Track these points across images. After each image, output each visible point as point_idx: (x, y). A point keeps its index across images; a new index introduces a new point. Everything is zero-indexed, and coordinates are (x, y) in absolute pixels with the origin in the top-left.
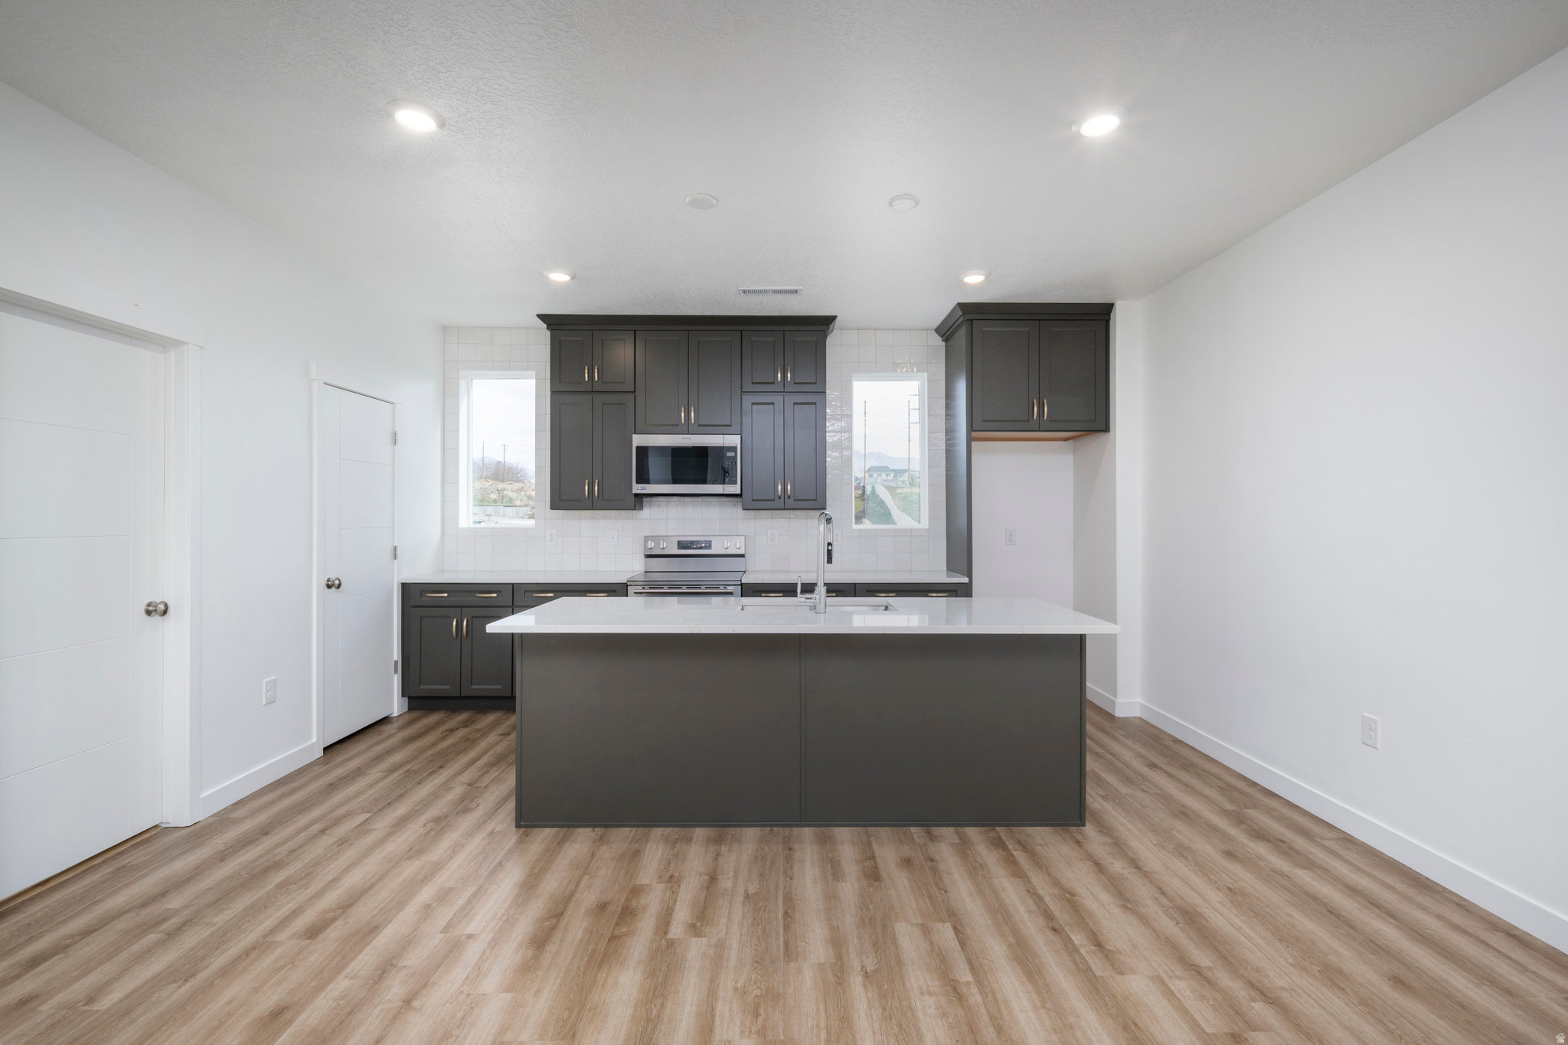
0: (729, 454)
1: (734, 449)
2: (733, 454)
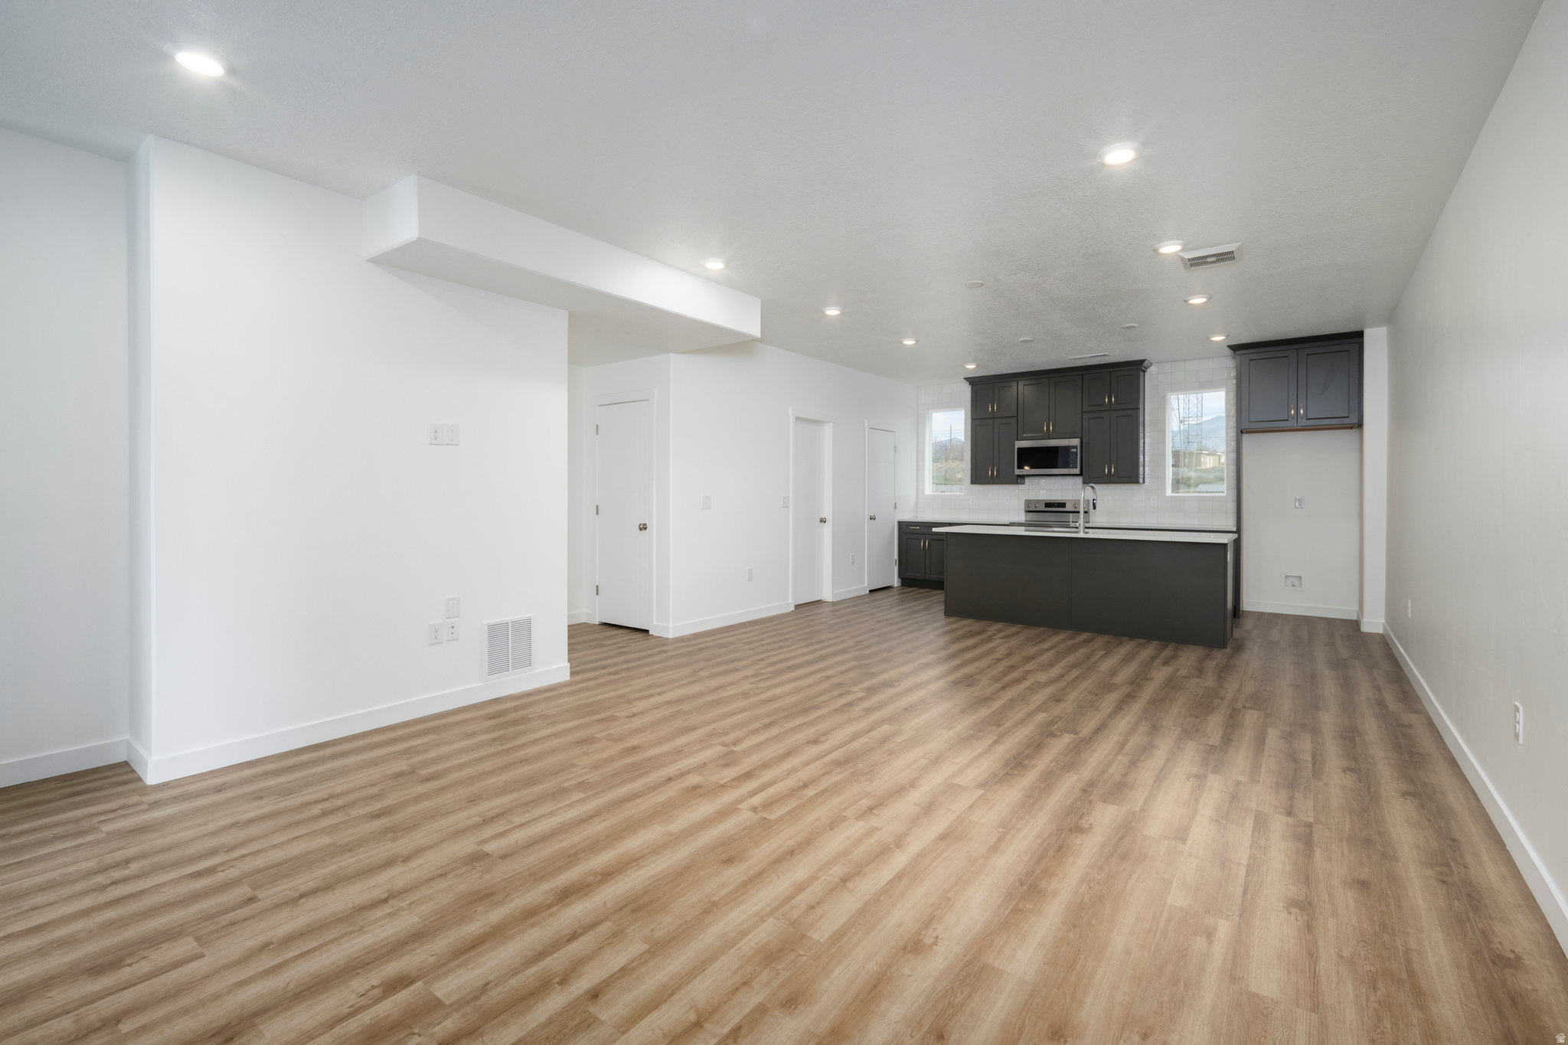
0: (1073, 450)
1: (1076, 447)
2: (1075, 450)
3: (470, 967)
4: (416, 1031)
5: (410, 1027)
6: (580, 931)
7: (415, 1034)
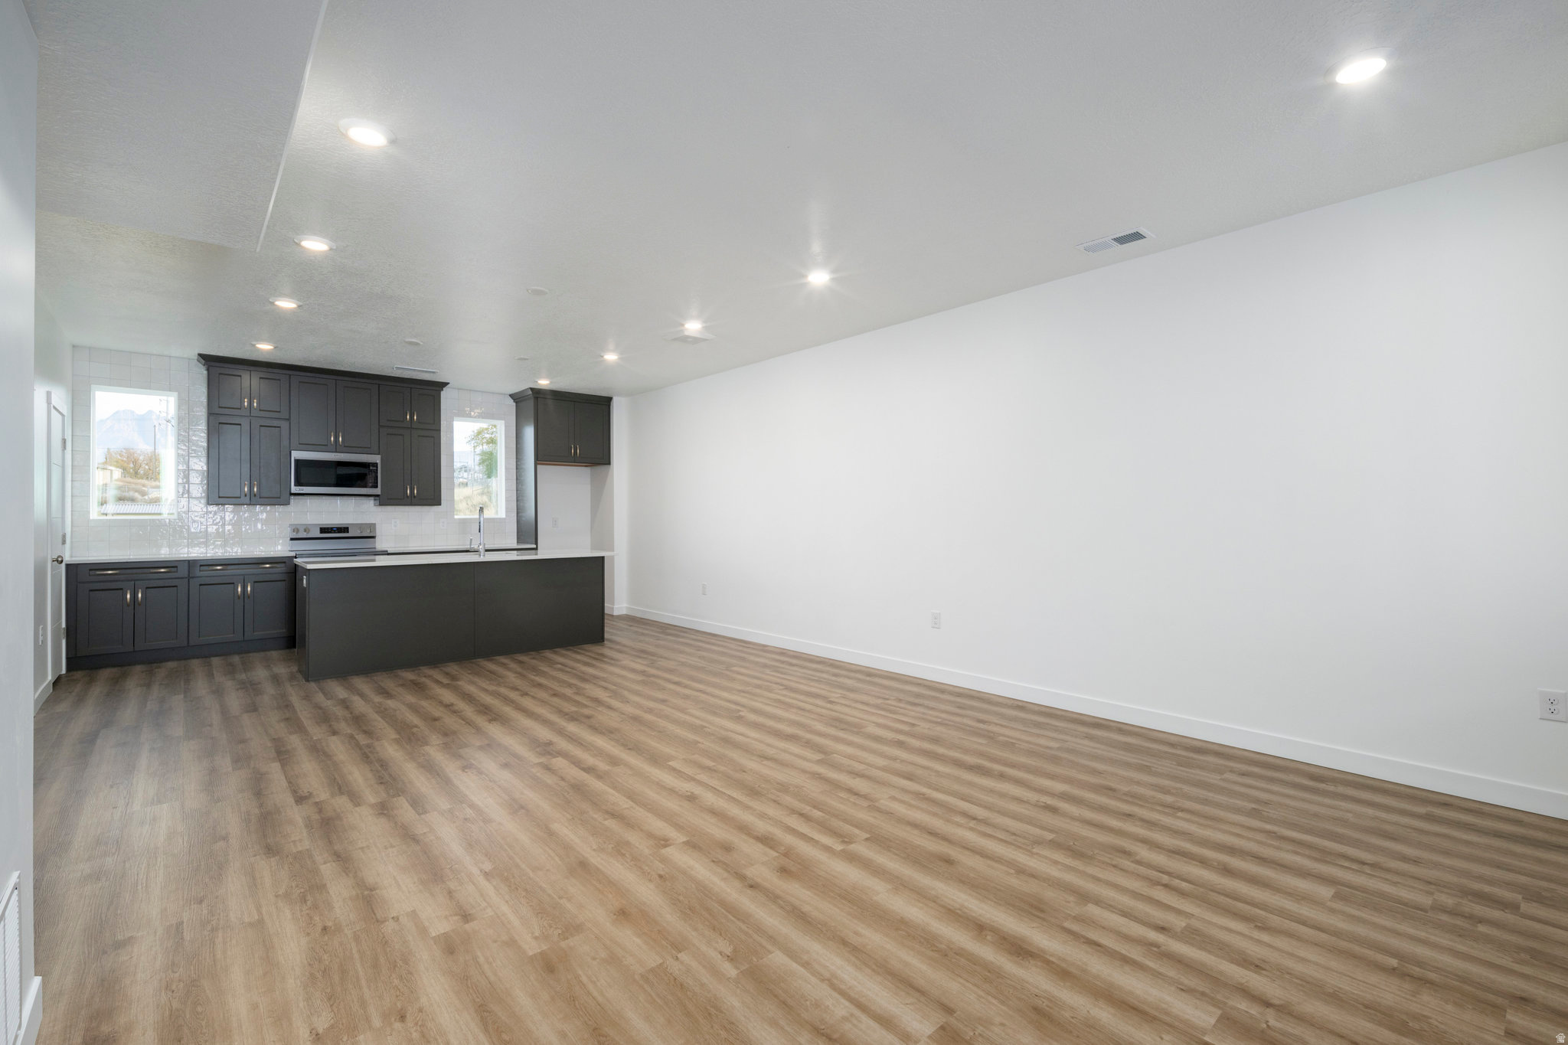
1: (376, 464)
2: (374, 468)
3: (1164, 1006)
4: (1265, 1026)
5: (1263, 1031)
6: (1082, 940)
7: (1268, 1026)
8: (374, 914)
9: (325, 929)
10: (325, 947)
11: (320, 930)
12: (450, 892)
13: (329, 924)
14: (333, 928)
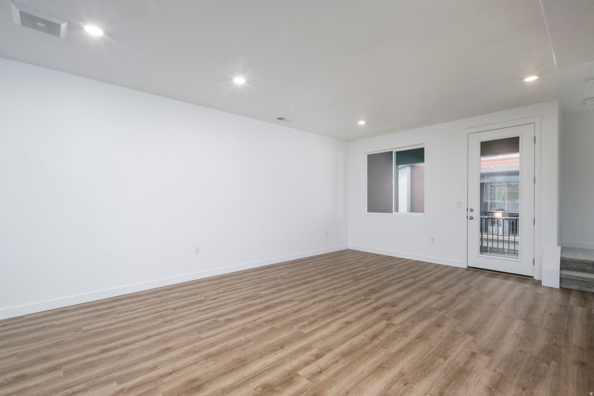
8: (500, 379)
9: (524, 389)
10: (529, 383)
11: (526, 390)
12: (467, 363)
13: (520, 390)
14: (520, 387)
